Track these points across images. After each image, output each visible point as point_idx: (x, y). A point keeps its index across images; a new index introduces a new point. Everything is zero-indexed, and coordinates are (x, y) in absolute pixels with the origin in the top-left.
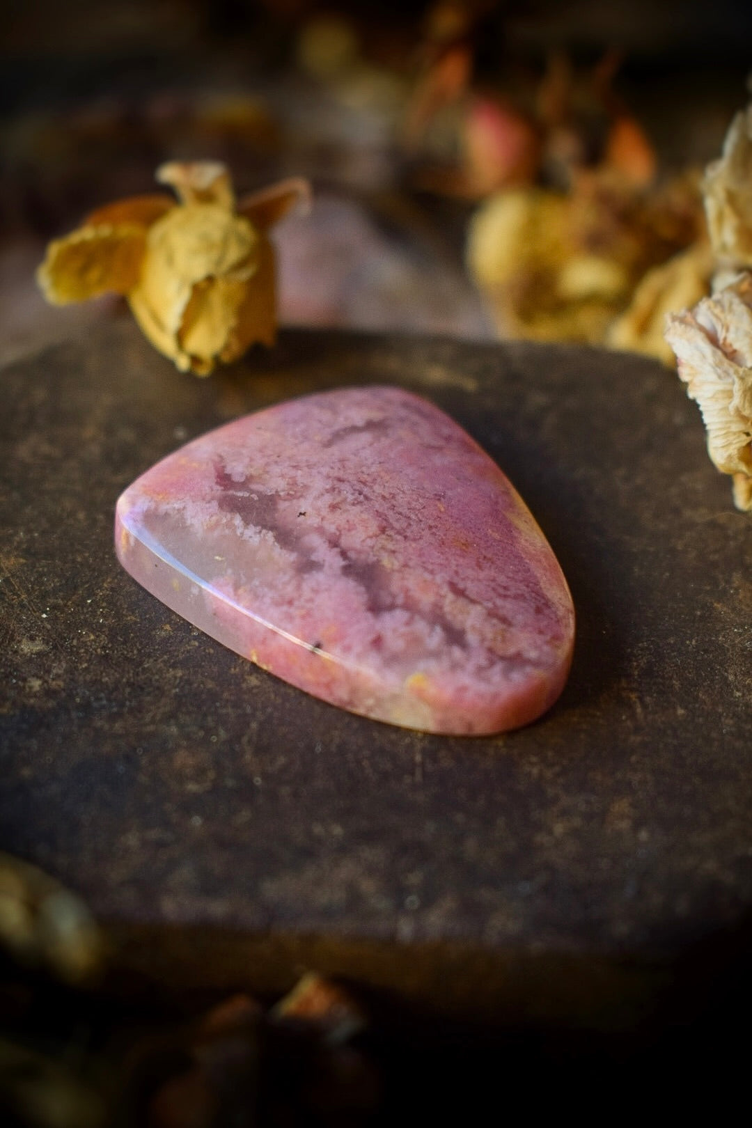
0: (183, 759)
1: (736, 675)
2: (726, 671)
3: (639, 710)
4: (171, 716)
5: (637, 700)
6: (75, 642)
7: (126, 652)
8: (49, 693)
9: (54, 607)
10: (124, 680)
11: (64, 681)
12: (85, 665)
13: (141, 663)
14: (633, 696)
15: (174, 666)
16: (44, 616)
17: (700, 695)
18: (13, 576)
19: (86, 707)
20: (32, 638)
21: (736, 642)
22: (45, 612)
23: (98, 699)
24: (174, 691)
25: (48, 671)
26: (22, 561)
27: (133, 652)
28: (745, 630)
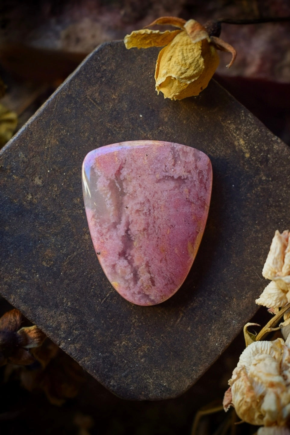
0: (48, 252)
1: (215, 327)
2: (214, 324)
3: (178, 320)
4: (56, 235)
5: (181, 317)
6: (50, 188)
7: (61, 202)
8: (31, 203)
9: (54, 170)
10: (53, 212)
11: (38, 201)
12: (47, 199)
13: (62, 209)
14: (181, 315)
15: (69, 216)
16: (49, 171)
17: (199, 327)
18: (51, 148)
19: (37, 215)
20: (40, 178)
21: (227, 316)
22: (50, 170)
23: (42, 215)
24: (63, 226)
25: (36, 195)
26: (58, 143)
27: (63, 203)
28: (233, 314)
